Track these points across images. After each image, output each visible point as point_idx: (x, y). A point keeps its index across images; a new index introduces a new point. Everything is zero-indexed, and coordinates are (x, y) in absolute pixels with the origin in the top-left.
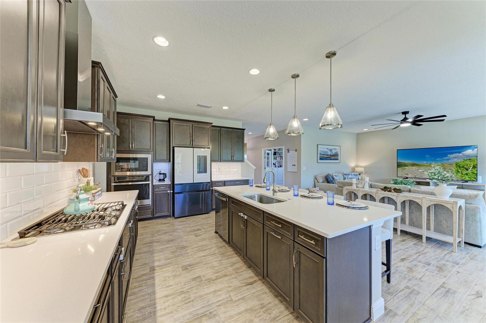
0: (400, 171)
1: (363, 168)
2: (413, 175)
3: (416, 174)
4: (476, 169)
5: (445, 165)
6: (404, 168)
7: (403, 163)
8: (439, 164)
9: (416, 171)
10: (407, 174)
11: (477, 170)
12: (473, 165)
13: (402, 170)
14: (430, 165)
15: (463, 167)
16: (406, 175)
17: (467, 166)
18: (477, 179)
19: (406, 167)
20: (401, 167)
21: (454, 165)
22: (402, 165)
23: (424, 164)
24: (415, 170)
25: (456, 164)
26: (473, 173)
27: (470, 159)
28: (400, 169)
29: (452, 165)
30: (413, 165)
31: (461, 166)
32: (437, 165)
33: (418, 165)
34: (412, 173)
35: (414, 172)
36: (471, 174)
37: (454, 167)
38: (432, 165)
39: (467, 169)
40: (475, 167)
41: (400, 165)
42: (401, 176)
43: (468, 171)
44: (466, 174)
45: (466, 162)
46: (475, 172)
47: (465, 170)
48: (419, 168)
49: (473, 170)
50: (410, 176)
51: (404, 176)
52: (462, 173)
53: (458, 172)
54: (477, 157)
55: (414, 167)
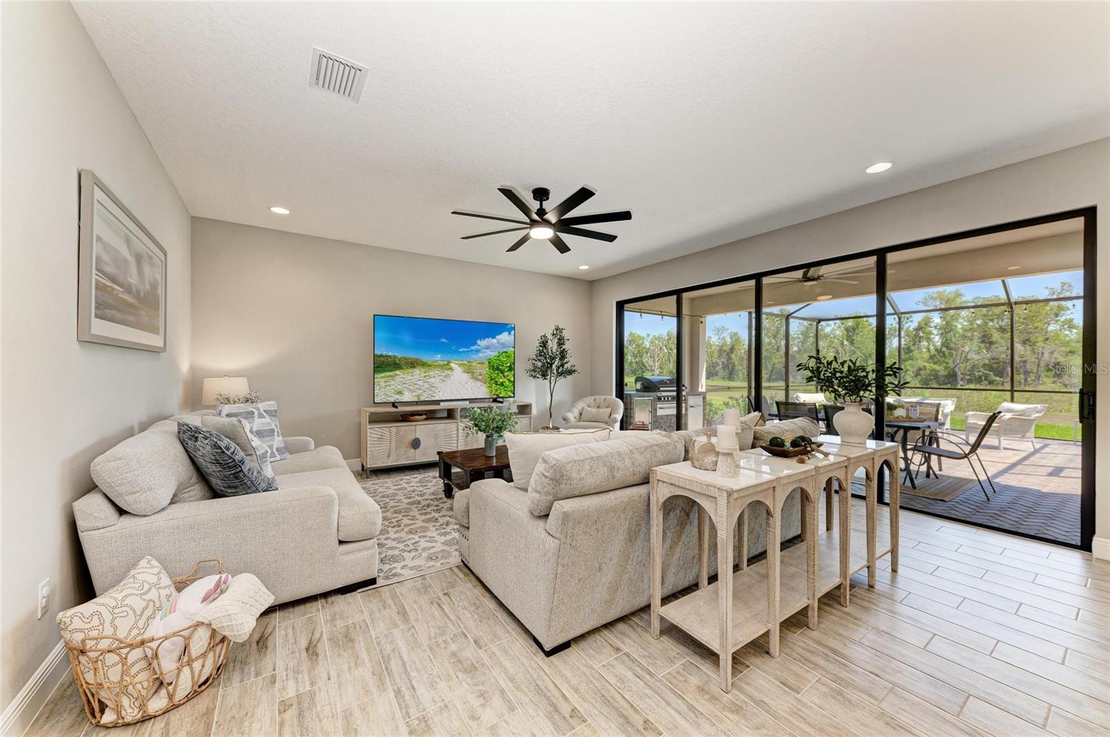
0: (383, 384)
1: (246, 379)
2: (414, 394)
3: (420, 391)
4: (513, 373)
5: (473, 364)
6: (391, 373)
7: (390, 357)
8: (465, 362)
9: (420, 383)
10: (400, 393)
11: (514, 375)
12: (508, 365)
13: (386, 382)
14: (448, 364)
15: (498, 369)
16: (397, 396)
17: (503, 366)
18: (514, 394)
19: (398, 372)
20: (385, 371)
21: (487, 363)
22: (386, 366)
23: (437, 361)
24: (420, 380)
25: (489, 363)
26: (510, 381)
27: (506, 352)
28: (381, 378)
29: (484, 364)
30: (413, 364)
31: (496, 368)
32: (460, 365)
33: (424, 365)
34: (412, 388)
35: (416, 386)
36: (507, 383)
37: (486, 370)
38: (452, 365)
39: (502, 372)
40: (511, 368)
41: (383, 365)
42: (384, 400)
43: (504, 377)
44: (502, 384)
45: (501, 358)
46: (512, 379)
47: (501, 375)
48: (427, 374)
49: (510, 374)
50: (407, 397)
51: (392, 400)
52: (496, 383)
53: (492, 379)
54: (514, 348)
55: (416, 372)
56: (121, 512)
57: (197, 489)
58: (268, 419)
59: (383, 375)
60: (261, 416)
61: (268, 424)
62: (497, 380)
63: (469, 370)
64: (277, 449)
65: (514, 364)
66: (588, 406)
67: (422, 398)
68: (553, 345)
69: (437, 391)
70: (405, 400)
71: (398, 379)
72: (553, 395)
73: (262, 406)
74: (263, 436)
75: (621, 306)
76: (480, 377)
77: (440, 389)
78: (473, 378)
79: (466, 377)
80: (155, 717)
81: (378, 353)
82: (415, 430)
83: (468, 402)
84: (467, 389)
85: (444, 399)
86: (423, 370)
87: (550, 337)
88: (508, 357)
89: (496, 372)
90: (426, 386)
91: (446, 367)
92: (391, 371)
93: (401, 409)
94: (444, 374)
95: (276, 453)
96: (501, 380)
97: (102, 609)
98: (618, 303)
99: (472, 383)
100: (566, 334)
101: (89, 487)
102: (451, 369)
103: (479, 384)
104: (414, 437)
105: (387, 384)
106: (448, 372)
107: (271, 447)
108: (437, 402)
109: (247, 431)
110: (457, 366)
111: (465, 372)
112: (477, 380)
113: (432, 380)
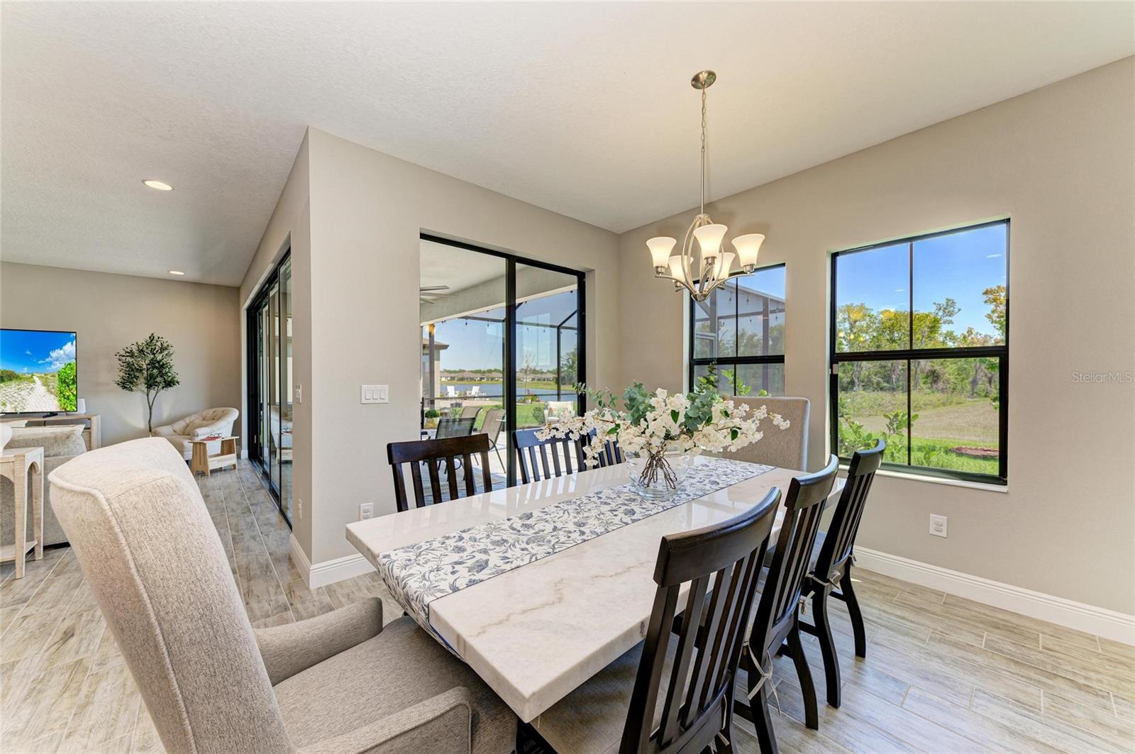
3: (17, 403)
4: (75, 385)
5: (47, 377)
8: (43, 375)
9: (16, 395)
10: (4, 404)
11: (77, 387)
12: (72, 377)
14: (32, 377)
15: (65, 382)
17: (68, 379)
18: (77, 407)
21: (57, 376)
23: (25, 374)
25: (59, 375)
26: (73, 395)
27: (70, 363)
29: (54, 376)
30: (11, 377)
31: (63, 380)
32: (40, 378)
33: (17, 378)
34: (11, 400)
35: (14, 398)
36: (72, 397)
37: (55, 383)
39: (68, 385)
40: (75, 382)
43: (70, 390)
44: (68, 398)
45: (66, 369)
46: (75, 393)
47: (67, 388)
48: (20, 387)
49: (74, 388)
52: (63, 396)
53: (61, 393)
54: (76, 359)
55: (13, 384)
62: (65, 393)
63: (46, 383)
65: (76, 376)
67: (18, 410)
69: (26, 404)
71: (2, 391)
76: (53, 390)
77: (28, 402)
78: (48, 391)
79: (44, 389)
84: (45, 402)
86: (17, 383)
88: (72, 369)
89: (64, 385)
90: (20, 398)
91: (31, 379)
94: (30, 387)
96: (67, 394)
99: (49, 396)
102: (34, 382)
103: (53, 397)
106: (32, 385)
110: (38, 379)
111: (42, 385)
112: (51, 393)
113: (22, 393)
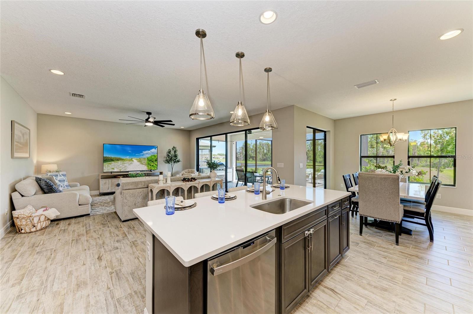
0: (107, 166)
2: (118, 169)
5: (141, 159)
6: (110, 162)
7: (109, 157)
8: (138, 159)
9: (121, 165)
10: (113, 169)
13: (108, 165)
14: (131, 159)
15: (151, 161)
16: (112, 170)
17: (153, 160)
18: (157, 169)
19: (112, 162)
20: (107, 162)
21: (147, 159)
22: (108, 160)
23: (127, 158)
25: (148, 159)
26: (156, 164)
27: (154, 155)
28: (106, 164)
29: (145, 159)
30: (118, 160)
31: (150, 160)
32: (136, 160)
33: (122, 160)
34: (118, 167)
35: (119, 167)
37: (146, 161)
38: (133, 160)
39: (153, 162)
40: (156, 160)
41: (106, 160)
42: (107, 171)
43: (153, 163)
44: (153, 166)
45: (152, 157)
46: (157, 164)
48: (123, 163)
49: (156, 163)
50: (116, 170)
51: (110, 171)
52: (150, 165)
53: (148, 164)
54: (157, 154)
55: (120, 162)
56: (22, 196)
57: (41, 192)
58: (63, 177)
59: (107, 163)
60: (60, 176)
61: (63, 178)
62: (151, 164)
63: (140, 161)
64: (66, 186)
66: (186, 173)
67: (122, 170)
68: (172, 153)
69: (127, 168)
70: (115, 171)
71: (112, 164)
72: (173, 169)
73: (61, 173)
74: (61, 182)
75: (198, 139)
76: (144, 163)
78: (141, 164)
79: (139, 163)
80: (33, 232)
81: (105, 156)
82: (118, 181)
83: (140, 172)
84: (139, 167)
85: (130, 170)
87: (171, 150)
88: (155, 157)
89: (150, 162)
90: (123, 166)
91: (131, 160)
92: (109, 162)
93: (113, 174)
94: (130, 163)
95: (65, 187)
97: (21, 212)
98: (197, 139)
99: (141, 165)
100: (177, 149)
101: (14, 190)
102: (133, 161)
103: (144, 165)
104: (117, 183)
105: (108, 166)
106: (132, 162)
107: (64, 185)
108: (128, 172)
109: (55, 179)
110: (135, 160)
111: (138, 162)
112: (143, 164)
113: (126, 165)
